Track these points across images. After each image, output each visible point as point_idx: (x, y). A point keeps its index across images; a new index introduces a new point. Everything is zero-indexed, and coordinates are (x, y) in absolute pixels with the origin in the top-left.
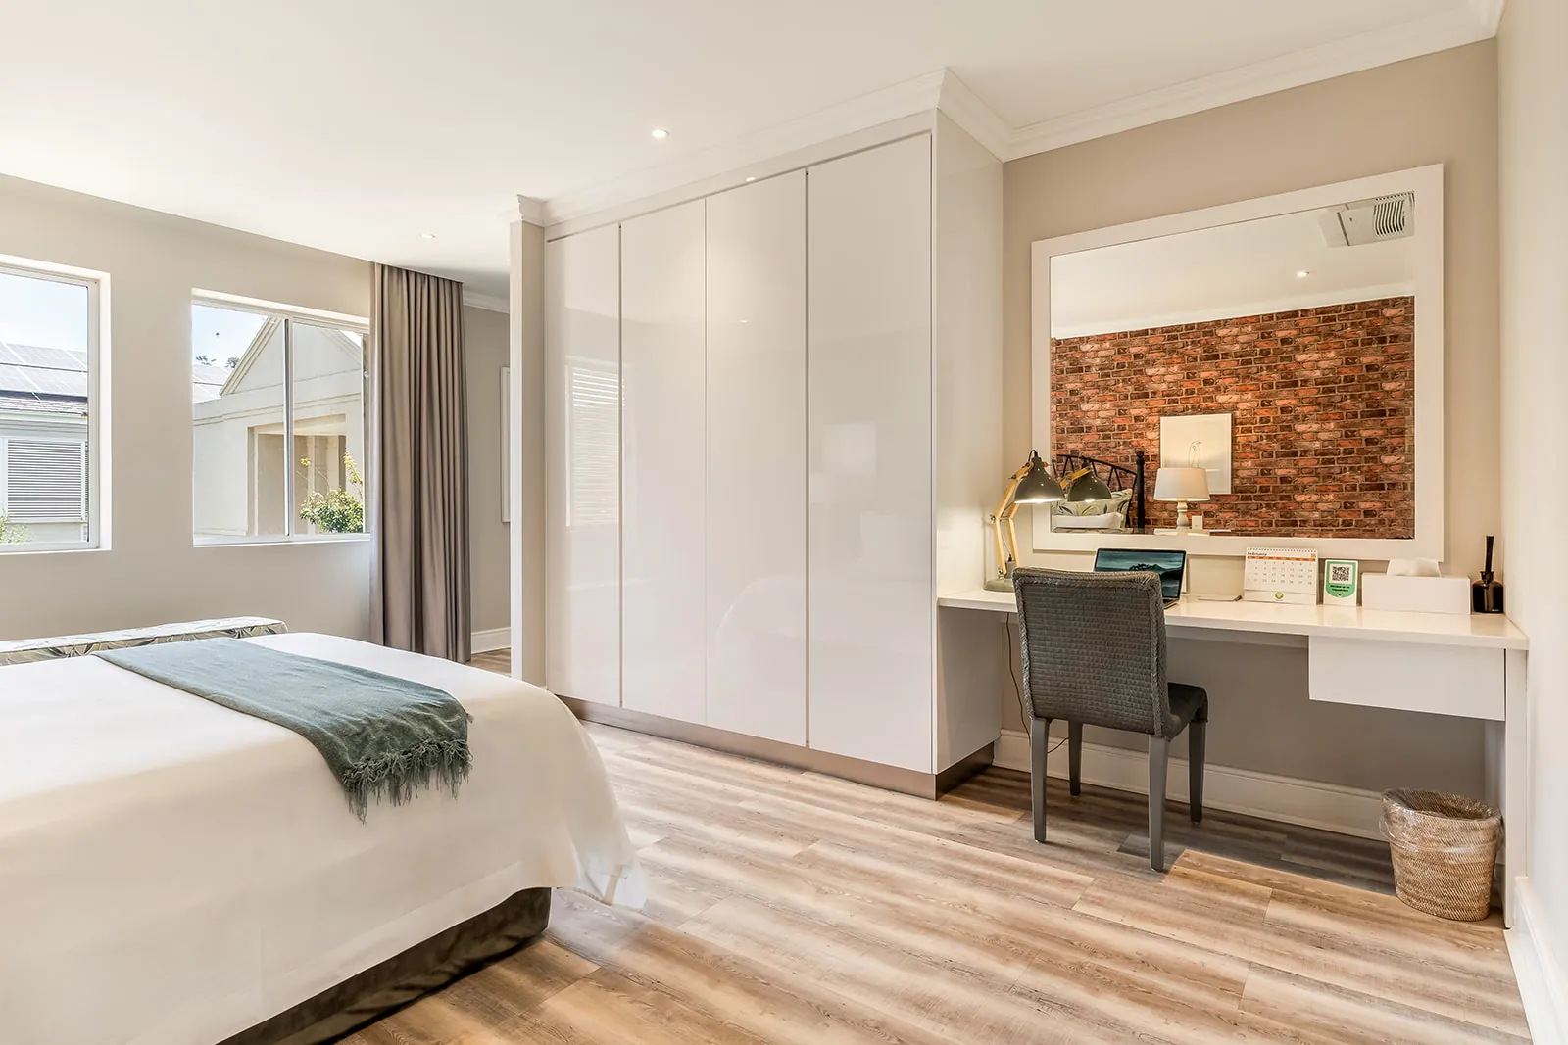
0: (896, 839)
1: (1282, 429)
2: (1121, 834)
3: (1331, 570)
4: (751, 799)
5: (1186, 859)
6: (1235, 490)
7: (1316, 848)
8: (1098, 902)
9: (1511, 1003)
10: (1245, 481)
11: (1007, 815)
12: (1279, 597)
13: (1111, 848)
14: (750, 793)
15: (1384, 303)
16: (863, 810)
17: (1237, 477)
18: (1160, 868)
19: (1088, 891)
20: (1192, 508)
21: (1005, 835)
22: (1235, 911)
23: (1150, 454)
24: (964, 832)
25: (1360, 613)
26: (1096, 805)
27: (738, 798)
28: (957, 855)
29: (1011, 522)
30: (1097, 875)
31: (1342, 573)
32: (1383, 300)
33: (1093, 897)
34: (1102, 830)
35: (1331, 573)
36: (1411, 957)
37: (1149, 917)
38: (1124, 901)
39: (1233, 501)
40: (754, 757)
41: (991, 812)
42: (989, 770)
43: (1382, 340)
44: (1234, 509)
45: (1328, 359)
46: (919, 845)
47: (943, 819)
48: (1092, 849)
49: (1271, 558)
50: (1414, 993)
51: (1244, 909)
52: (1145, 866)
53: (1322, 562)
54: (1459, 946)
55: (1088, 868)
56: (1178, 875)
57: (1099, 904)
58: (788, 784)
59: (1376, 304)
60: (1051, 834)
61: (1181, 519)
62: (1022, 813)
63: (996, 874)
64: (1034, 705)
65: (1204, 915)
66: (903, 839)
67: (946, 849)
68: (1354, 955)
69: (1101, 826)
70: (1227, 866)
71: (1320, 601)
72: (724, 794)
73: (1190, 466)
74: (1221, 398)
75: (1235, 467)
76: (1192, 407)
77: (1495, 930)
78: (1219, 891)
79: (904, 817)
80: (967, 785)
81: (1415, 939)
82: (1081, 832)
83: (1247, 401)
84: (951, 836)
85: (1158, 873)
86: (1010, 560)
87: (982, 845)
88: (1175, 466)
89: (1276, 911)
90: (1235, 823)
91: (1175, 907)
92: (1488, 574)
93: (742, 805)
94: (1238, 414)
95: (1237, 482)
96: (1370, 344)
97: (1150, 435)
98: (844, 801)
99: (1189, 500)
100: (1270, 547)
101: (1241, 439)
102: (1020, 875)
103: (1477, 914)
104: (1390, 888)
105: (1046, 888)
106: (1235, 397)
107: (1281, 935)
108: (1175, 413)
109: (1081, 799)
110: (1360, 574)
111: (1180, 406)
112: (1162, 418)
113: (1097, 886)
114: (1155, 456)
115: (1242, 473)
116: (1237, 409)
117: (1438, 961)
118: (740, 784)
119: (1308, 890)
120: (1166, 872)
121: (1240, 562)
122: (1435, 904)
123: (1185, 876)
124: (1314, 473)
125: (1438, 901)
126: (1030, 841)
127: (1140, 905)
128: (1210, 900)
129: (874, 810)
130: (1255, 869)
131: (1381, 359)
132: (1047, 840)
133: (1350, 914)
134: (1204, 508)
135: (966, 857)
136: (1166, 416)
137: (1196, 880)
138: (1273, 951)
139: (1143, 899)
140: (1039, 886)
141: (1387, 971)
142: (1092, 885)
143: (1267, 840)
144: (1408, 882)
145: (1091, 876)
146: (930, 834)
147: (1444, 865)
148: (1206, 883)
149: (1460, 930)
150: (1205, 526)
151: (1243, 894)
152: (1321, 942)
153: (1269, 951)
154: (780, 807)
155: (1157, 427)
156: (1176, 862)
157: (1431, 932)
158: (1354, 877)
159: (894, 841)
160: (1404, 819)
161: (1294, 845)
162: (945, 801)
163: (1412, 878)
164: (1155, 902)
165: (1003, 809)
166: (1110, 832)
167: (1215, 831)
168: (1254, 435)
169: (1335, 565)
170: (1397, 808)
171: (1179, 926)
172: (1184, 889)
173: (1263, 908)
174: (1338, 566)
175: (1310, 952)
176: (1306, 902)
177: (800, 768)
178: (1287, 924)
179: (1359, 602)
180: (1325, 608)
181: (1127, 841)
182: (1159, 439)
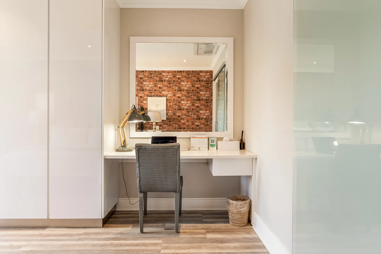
0: (94, 245)
1: (178, 102)
2: (163, 224)
3: (211, 140)
4: (25, 246)
5: (183, 227)
6: (167, 119)
7: (209, 216)
8: (167, 248)
9: (261, 244)
10: (169, 116)
11: (128, 227)
12: (199, 148)
13: (162, 229)
14: (25, 243)
15: (201, 72)
16: (77, 238)
17: (168, 115)
18: (178, 232)
19: (162, 245)
20: (157, 124)
21: (130, 234)
22: (200, 239)
23: (145, 108)
24: (117, 236)
25: (217, 151)
26: (152, 217)
27: (20, 247)
28: (118, 245)
29: (124, 128)
30: (162, 239)
31: (213, 141)
32: (200, 71)
33: (165, 247)
34: (157, 224)
35: (211, 141)
36: (240, 239)
37: (181, 248)
38: (173, 245)
39: (167, 122)
40: (20, 227)
41: (122, 227)
42: (116, 213)
43: (200, 81)
44: (167, 124)
45: (188, 85)
46: (103, 245)
47: (107, 233)
48: (158, 231)
49: (197, 138)
50: (244, 248)
51: (202, 238)
52: (173, 233)
53: (208, 138)
54: (246, 233)
55: (159, 238)
56: (182, 233)
57: (167, 249)
58: (41, 235)
59: (199, 71)
60: (145, 230)
61: (154, 127)
62: (132, 225)
63: (133, 248)
64: (140, 189)
65: (194, 243)
66: (96, 245)
67: (113, 244)
68: (229, 243)
69: (156, 223)
70: (193, 226)
71: (208, 149)
72: (11, 247)
73: (155, 111)
74: (164, 93)
75: (167, 113)
76: (156, 95)
77: (250, 227)
78: (194, 234)
79: (93, 236)
80: (110, 220)
81: (238, 234)
82: (152, 227)
83: (170, 94)
84: (113, 239)
85: (177, 234)
86: (124, 141)
87: (125, 239)
88: (151, 111)
89: (210, 236)
90: (189, 213)
91: (187, 243)
92: (242, 140)
93: (22, 249)
94: (168, 97)
95: (168, 116)
96: (197, 82)
97: (145, 102)
98: (68, 236)
99: (156, 121)
100: (195, 135)
101: (168, 105)
102: (141, 246)
103: (246, 224)
104: (228, 222)
105: (150, 248)
106: (167, 93)
107: (213, 242)
108: (151, 96)
109: (147, 216)
110: (217, 141)
111: (153, 94)
112: (148, 97)
113: (164, 243)
114: (146, 108)
115: (169, 114)
116: (167, 96)
117: (245, 238)
118: (18, 240)
119: (213, 228)
120: (179, 233)
121: (189, 139)
122: (239, 224)
123: (184, 232)
124: (185, 115)
125: (240, 223)
126: (139, 234)
127: (178, 245)
128: (193, 238)
129: (81, 237)
130: (199, 225)
131: (200, 86)
132: (144, 232)
133: (224, 232)
134: (159, 124)
135: (121, 245)
136: (149, 97)
137: (188, 233)
138: (213, 248)
139: (178, 243)
140: (148, 248)
141: (237, 244)
142: (162, 243)
143: (198, 217)
144: (233, 220)
145: (161, 240)
146: (105, 240)
147: (241, 213)
148: (190, 233)
149: (245, 229)
150: (160, 129)
151: (200, 233)
152: (222, 241)
153: (212, 248)
154: (42, 246)
155: (146, 100)
156: (181, 229)
157: (240, 231)
158: (220, 221)
159: (94, 247)
160: (233, 204)
161: (204, 216)
162: (106, 227)
163: (234, 218)
164: (181, 243)
165: (125, 225)
166: (160, 225)
167: (186, 217)
168: (171, 104)
169: (211, 139)
170: (231, 201)
171: (190, 248)
172: (186, 236)
173: (206, 236)
174: (212, 139)
175: (221, 245)
176: (214, 231)
177: (44, 227)
178: (213, 239)
179: (217, 149)
180: (209, 151)
181: (165, 226)
182: (147, 103)
